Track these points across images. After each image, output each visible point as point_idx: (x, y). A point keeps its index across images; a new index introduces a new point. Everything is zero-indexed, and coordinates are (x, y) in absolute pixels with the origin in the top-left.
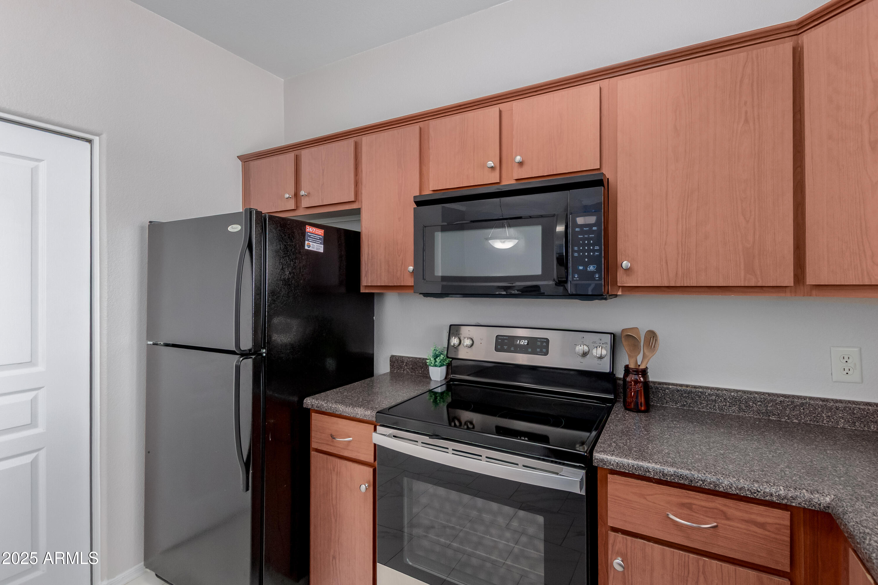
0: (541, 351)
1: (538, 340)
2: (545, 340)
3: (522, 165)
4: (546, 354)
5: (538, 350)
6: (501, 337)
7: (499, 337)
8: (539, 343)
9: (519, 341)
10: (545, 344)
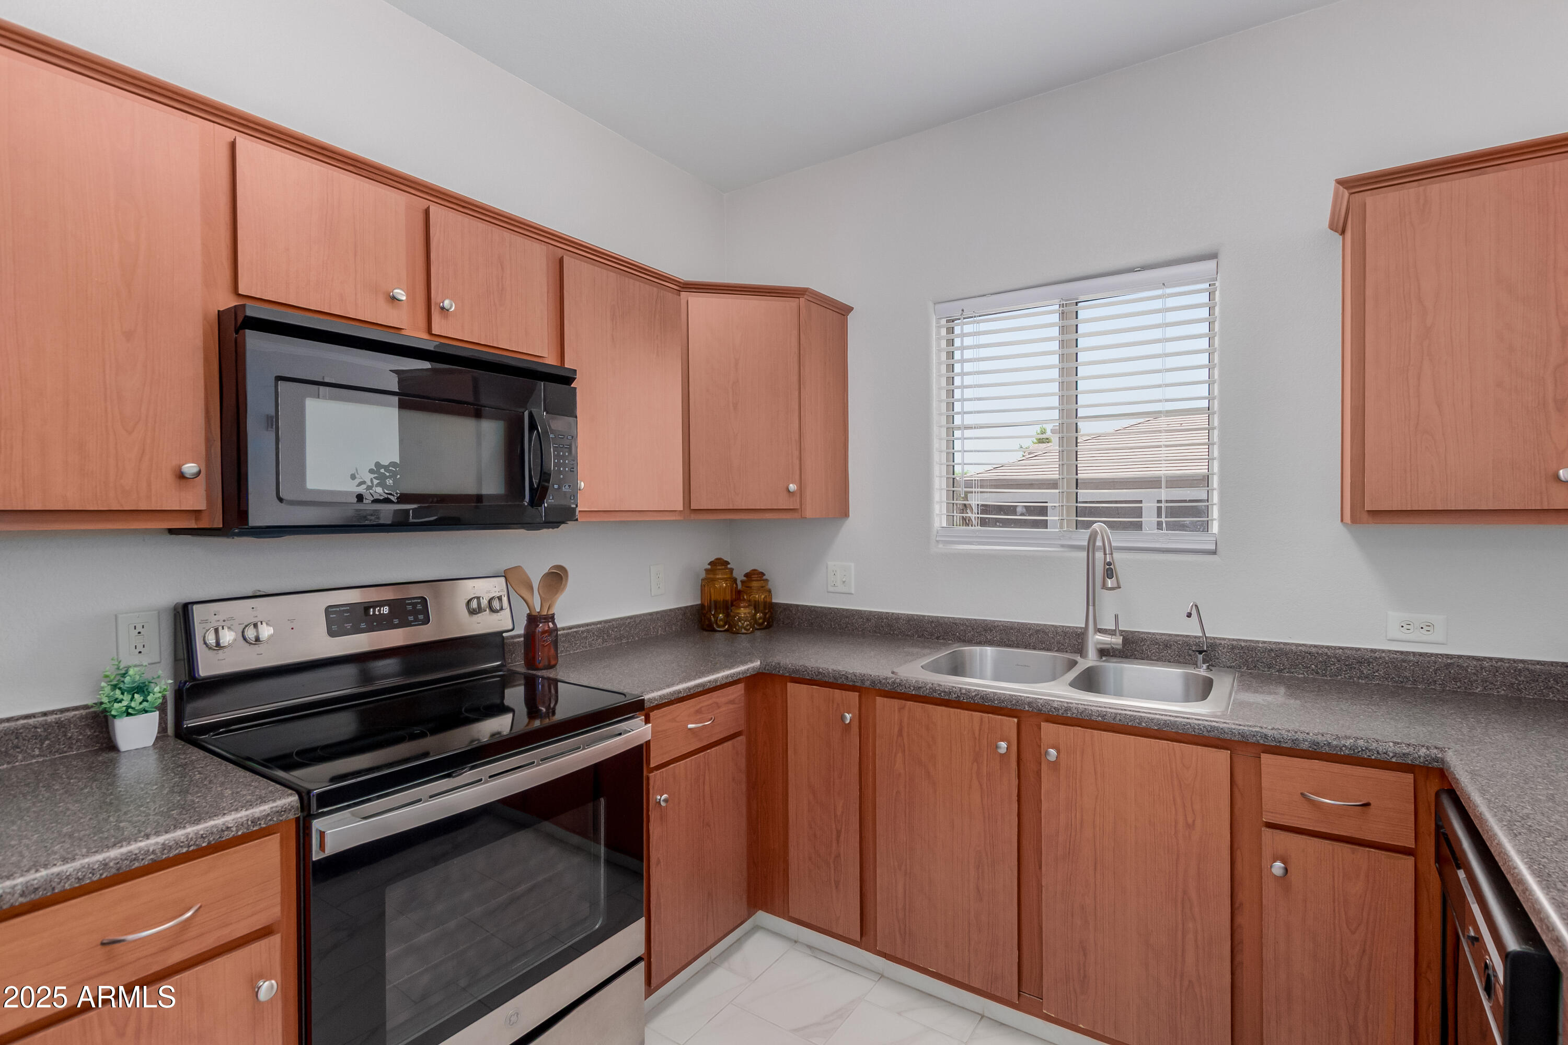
0: (416, 619)
1: (407, 602)
2: (419, 601)
3: (447, 317)
4: (426, 621)
5: (411, 618)
6: (334, 609)
7: (330, 610)
8: (410, 608)
9: (372, 610)
10: (419, 607)
